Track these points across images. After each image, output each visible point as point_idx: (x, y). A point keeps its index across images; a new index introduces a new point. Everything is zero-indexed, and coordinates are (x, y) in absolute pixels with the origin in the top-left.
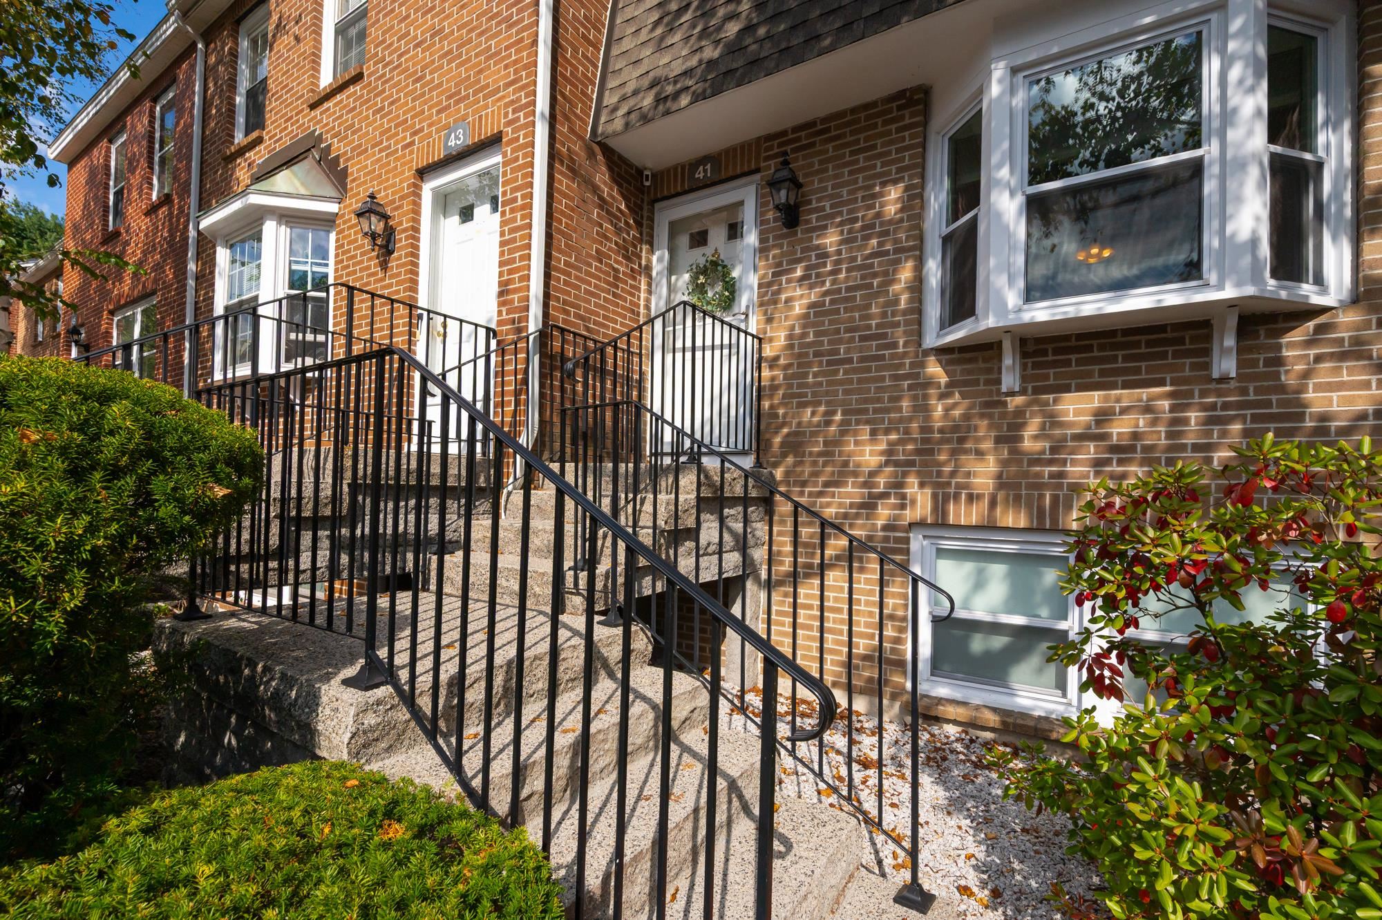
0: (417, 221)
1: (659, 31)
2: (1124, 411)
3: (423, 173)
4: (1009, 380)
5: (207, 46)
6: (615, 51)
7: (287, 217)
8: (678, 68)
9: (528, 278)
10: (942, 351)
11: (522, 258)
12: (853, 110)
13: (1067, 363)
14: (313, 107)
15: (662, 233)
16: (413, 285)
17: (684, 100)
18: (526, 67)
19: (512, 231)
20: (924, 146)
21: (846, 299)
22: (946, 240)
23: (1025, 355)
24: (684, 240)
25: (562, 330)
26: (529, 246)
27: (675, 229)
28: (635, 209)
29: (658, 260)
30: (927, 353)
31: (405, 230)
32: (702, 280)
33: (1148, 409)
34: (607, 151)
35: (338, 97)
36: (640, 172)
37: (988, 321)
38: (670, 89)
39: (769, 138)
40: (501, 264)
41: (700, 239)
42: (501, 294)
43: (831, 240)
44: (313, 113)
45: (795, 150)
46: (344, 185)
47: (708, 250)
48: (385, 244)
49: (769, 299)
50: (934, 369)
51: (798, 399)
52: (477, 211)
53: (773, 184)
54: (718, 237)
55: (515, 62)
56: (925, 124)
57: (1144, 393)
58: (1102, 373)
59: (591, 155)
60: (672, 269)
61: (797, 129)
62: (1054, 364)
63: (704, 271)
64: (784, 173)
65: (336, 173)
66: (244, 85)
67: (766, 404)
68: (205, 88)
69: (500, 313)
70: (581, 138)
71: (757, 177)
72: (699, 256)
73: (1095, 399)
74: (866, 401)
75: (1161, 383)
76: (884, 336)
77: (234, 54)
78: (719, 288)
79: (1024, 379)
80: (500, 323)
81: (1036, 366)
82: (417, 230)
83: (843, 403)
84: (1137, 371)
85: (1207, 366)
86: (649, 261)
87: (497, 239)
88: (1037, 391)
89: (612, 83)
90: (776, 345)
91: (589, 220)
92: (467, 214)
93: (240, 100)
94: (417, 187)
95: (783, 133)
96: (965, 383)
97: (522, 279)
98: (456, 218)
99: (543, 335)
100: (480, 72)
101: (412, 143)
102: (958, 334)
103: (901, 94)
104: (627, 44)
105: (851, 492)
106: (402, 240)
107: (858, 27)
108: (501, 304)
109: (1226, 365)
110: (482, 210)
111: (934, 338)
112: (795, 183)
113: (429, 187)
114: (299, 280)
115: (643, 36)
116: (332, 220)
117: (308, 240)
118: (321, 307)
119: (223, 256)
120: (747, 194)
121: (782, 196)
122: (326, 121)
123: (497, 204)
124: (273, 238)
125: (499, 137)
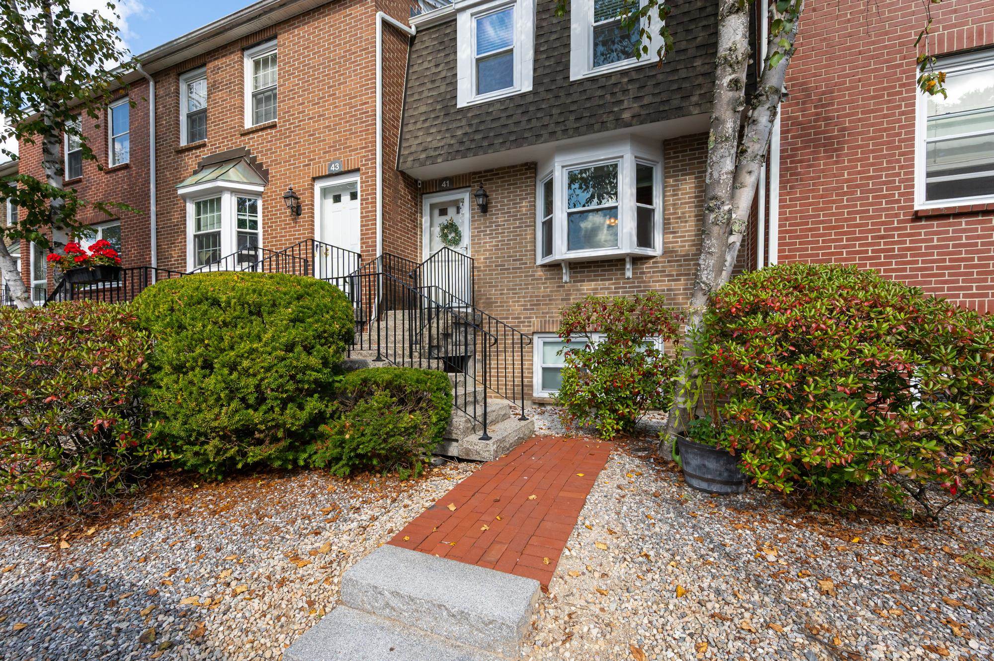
0: (313, 201)
1: (427, 124)
2: (601, 289)
3: (314, 179)
4: (566, 278)
5: (156, 83)
6: (405, 130)
7: (233, 191)
8: (435, 144)
9: (375, 233)
10: (543, 266)
11: (372, 224)
12: (509, 167)
13: (584, 272)
14: (242, 135)
15: (427, 210)
16: (312, 231)
17: (439, 160)
18: (370, 142)
19: (366, 212)
20: (535, 186)
21: (507, 244)
22: (544, 223)
23: (570, 268)
24: (436, 212)
25: (390, 255)
26: (375, 220)
27: (432, 207)
28: (414, 198)
29: (425, 220)
30: (537, 267)
31: (307, 205)
32: (446, 231)
33: (608, 289)
34: (403, 173)
35: (260, 133)
36: (416, 181)
37: (555, 257)
38: (433, 153)
39: (475, 173)
40: (362, 226)
41: (443, 212)
42: (362, 239)
43: (501, 220)
44: (242, 138)
45: (485, 180)
46: (267, 179)
47: (448, 218)
48: (297, 211)
49: (476, 242)
50: (540, 273)
51: (489, 284)
52: (342, 198)
53: (477, 196)
54: (452, 211)
55: (365, 139)
56: (535, 178)
57: (607, 283)
58: (595, 276)
59: (397, 177)
60: (431, 225)
61: (486, 171)
62: (580, 272)
63: (446, 227)
64: (481, 192)
65: (261, 172)
66: (184, 110)
67: (476, 286)
69: (362, 247)
70: (393, 170)
71: (470, 189)
72: (444, 220)
73: (593, 285)
74: (516, 285)
75: (611, 279)
76: (522, 260)
77: (177, 92)
78: (453, 235)
79: (570, 277)
80: (362, 251)
81: (574, 273)
82: (313, 205)
83: (507, 286)
84: (604, 275)
85: (624, 274)
86: (421, 221)
87: (359, 215)
88: (574, 282)
89: (404, 145)
90: (481, 263)
91: (397, 205)
92: (337, 199)
93: (183, 119)
94: (313, 185)
95: (480, 172)
96: (551, 279)
97: (372, 233)
98: (331, 200)
99: (382, 257)
100: (347, 139)
101: (309, 165)
102: (548, 260)
103: (526, 164)
104: (411, 127)
106: (305, 209)
107: (508, 145)
108: (362, 243)
109: (629, 274)
110: (346, 198)
111: (540, 261)
112: (485, 196)
113: (318, 186)
114: (241, 223)
115: (419, 125)
116: (259, 194)
117: (245, 204)
118: (254, 238)
119: (191, 208)
120: (465, 196)
121: (480, 201)
122: (252, 144)
123: (354, 196)
124: (229, 203)
125: (358, 170)
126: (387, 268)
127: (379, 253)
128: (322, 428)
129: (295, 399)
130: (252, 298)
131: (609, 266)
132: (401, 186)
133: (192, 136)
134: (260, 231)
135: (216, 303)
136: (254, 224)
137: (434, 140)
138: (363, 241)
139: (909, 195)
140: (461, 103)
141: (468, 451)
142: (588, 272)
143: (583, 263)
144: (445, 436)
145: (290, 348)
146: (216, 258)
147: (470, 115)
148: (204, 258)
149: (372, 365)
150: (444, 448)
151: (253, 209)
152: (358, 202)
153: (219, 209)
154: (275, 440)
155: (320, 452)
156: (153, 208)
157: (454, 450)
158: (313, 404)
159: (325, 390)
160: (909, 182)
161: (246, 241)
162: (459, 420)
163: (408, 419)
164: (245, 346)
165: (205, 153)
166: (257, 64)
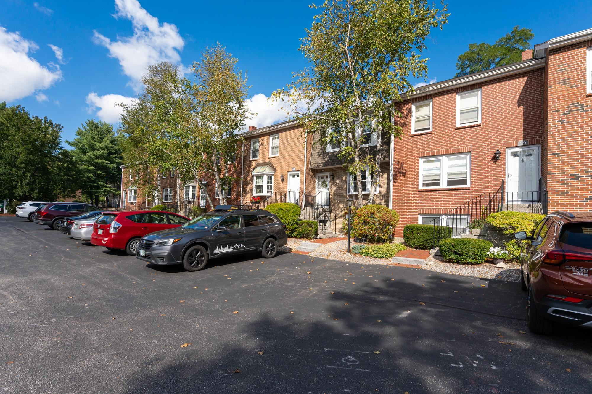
0: (287, 177)
1: (318, 156)
4: (354, 199)
7: (267, 174)
8: (320, 162)
11: (303, 184)
12: (340, 167)
15: (318, 177)
16: (287, 186)
17: (321, 166)
19: (301, 181)
20: (347, 173)
21: (339, 188)
22: (349, 183)
23: (355, 196)
24: (321, 178)
28: (314, 175)
29: (317, 181)
32: (323, 183)
34: (311, 169)
35: (274, 158)
36: (315, 170)
37: (350, 194)
38: (319, 164)
39: (331, 169)
40: (300, 184)
41: (322, 178)
43: (338, 181)
44: (269, 159)
45: (334, 170)
46: (275, 171)
48: (283, 180)
49: (331, 187)
50: (348, 197)
51: (334, 200)
53: (331, 175)
54: (325, 178)
55: (302, 162)
59: (310, 171)
60: (319, 182)
65: (274, 169)
66: (252, 149)
67: (331, 200)
68: (244, 148)
70: (309, 169)
71: (330, 173)
72: (323, 180)
74: (341, 200)
76: (343, 193)
77: (250, 144)
78: (325, 185)
80: (300, 192)
82: (287, 179)
83: (339, 200)
87: (299, 182)
88: (357, 200)
89: (312, 162)
90: (332, 193)
91: (310, 178)
92: (294, 176)
93: (251, 151)
94: (287, 173)
97: (303, 187)
98: (292, 177)
100: (297, 162)
101: (287, 168)
104: (313, 156)
105: (340, 210)
106: (285, 179)
107: (338, 164)
108: (300, 190)
110: (296, 177)
111: (348, 194)
112: (333, 175)
113: (289, 173)
114: (268, 183)
115: (316, 156)
116: (273, 175)
117: (270, 177)
118: (271, 186)
119: (255, 178)
120: (328, 174)
121: (332, 177)
122: (271, 161)
123: (298, 176)
124: (265, 177)
125: (300, 170)
126: (306, 196)
127: (304, 193)
128: (296, 229)
129: (293, 224)
130: (287, 209)
132: (311, 173)
133: (253, 157)
134: (273, 184)
135: (282, 209)
136: (271, 183)
137: (320, 160)
138: (300, 188)
139: (418, 186)
140: (327, 151)
141: (321, 237)
144: (317, 235)
145: (293, 216)
146: (261, 192)
147: (329, 155)
148: (258, 191)
149: (303, 220)
150: (317, 237)
151: (271, 179)
152: (299, 178)
153: (263, 178)
154: (290, 231)
155: (295, 234)
156: (242, 176)
157: (318, 237)
158: (295, 225)
159: (297, 223)
160: (418, 183)
161: (269, 187)
162: (319, 231)
163: (310, 228)
164: (287, 216)
165: (258, 162)
166: (273, 139)
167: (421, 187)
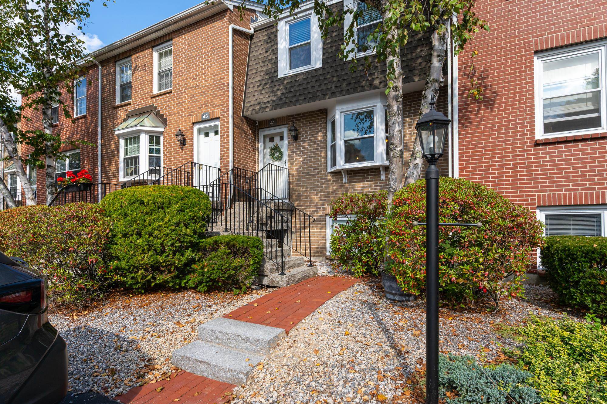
0: (192, 137)
1: (260, 88)
2: (367, 187)
3: (193, 124)
4: (345, 180)
5: (102, 67)
6: (247, 91)
7: (146, 132)
8: (265, 100)
9: (229, 155)
10: (331, 173)
11: (227, 150)
12: (310, 112)
13: (356, 176)
14: (152, 98)
15: (261, 139)
16: (192, 155)
17: (267, 110)
18: (226, 101)
19: (224, 143)
20: (326, 123)
21: (310, 160)
22: (331, 146)
23: (348, 174)
24: (268, 140)
25: (238, 168)
26: (229, 148)
27: (265, 137)
28: (254, 132)
29: (260, 146)
30: (328, 173)
31: (189, 139)
32: (273, 152)
33: (370, 186)
34: (246, 118)
35: (162, 97)
36: (255, 121)
37: (338, 168)
38: (263, 106)
39: (290, 116)
40: (221, 151)
41: (272, 140)
42: (221, 159)
43: (306, 144)
44: (152, 100)
45: (296, 120)
46: (166, 124)
47: (274, 143)
48: (183, 143)
49: (291, 159)
50: (329, 177)
51: (299, 185)
52: (210, 134)
53: (290, 130)
54: (277, 139)
55: (223, 100)
56: (326, 118)
57: (370, 183)
58: (362, 179)
59: (242, 121)
60: (264, 148)
61: (296, 115)
62: (354, 176)
63: (273, 149)
64: (293, 128)
65: (163, 120)
66: (118, 83)
67: (291, 186)
68: (102, 82)
69: (221, 164)
70: (239, 116)
71: (287, 125)
72: (272, 145)
73: (361, 184)
74: (315, 185)
75: (372, 181)
76: (318, 169)
77: (115, 72)
78: (278, 154)
79: (348, 180)
80: (221, 167)
81: (350, 177)
82: (192, 139)
83: (310, 185)
84: (368, 178)
85: (380, 177)
86: (258, 146)
87: (219, 145)
88: (351, 182)
89: (247, 101)
90: (294, 172)
91: (242, 138)
92: (207, 135)
93: (118, 87)
94: (192, 127)
95: (293, 116)
96: (336, 181)
97: (227, 156)
98: (203, 136)
99: (233, 170)
100: (212, 100)
101: (190, 115)
102: (333, 170)
103: (320, 110)
104: (251, 90)
105: (313, 208)
106: (188, 142)
107: (307, 100)
108: (221, 162)
109: (383, 177)
110: (212, 134)
111: (329, 170)
112: (296, 130)
113: (196, 128)
114: (151, 151)
115: (255, 89)
116: (162, 133)
117: (154, 139)
118: (158, 159)
119: (122, 142)
120: (284, 130)
121: (293, 133)
122: (158, 103)
123: (216, 133)
124: (144, 139)
125: (219, 118)
126: (236, 176)
127: (231, 168)
128: (193, 266)
129: (180, 250)
130: (159, 200)
131: (371, 172)
132: (245, 127)
133: (123, 98)
134: (162, 155)
135: (142, 203)
136: (158, 151)
137: (265, 97)
138: (222, 158)
139: (532, 131)
140: (280, 75)
141: (272, 281)
142: (358, 176)
143: (355, 171)
144: (260, 273)
145: (177, 224)
146: (136, 172)
147: (286, 82)
148: (129, 171)
149: (222, 234)
150: (261, 281)
151: (158, 143)
152: (218, 136)
153: (138, 142)
154: (170, 272)
155: (192, 279)
156: (100, 141)
157: (265, 282)
158: (189, 254)
159: (195, 246)
160: (532, 123)
161: (154, 161)
162: (268, 265)
163: (238, 261)
164: (156, 224)
165: (130, 109)
166: (161, 55)
167: (540, 134)
